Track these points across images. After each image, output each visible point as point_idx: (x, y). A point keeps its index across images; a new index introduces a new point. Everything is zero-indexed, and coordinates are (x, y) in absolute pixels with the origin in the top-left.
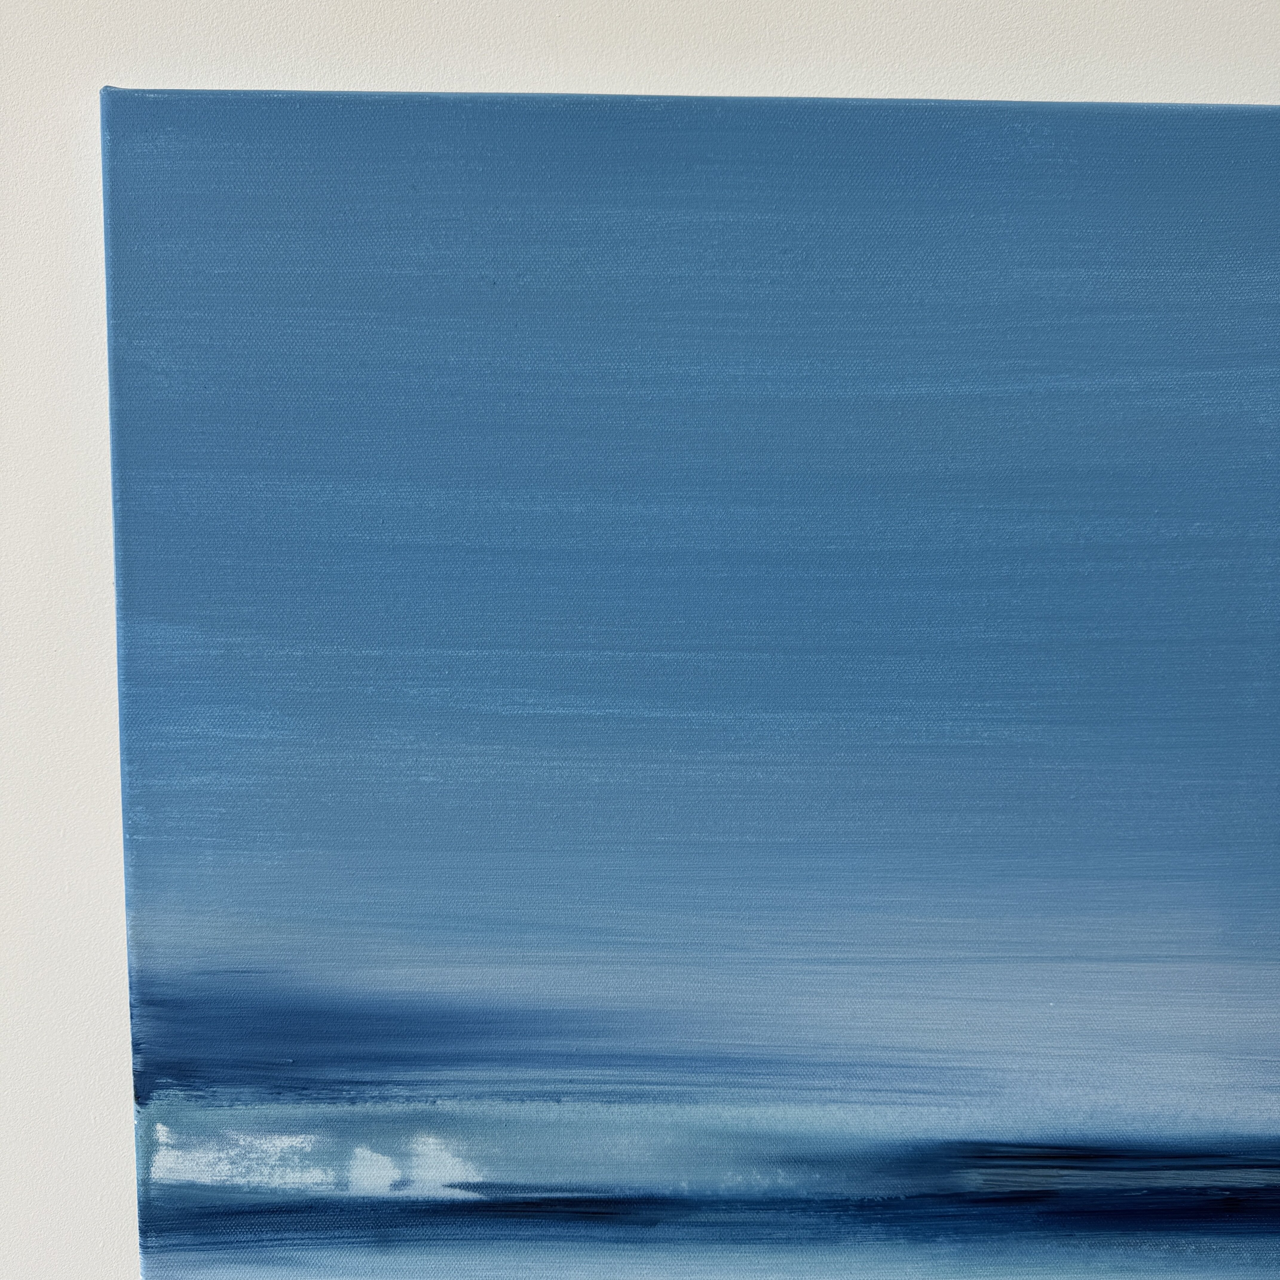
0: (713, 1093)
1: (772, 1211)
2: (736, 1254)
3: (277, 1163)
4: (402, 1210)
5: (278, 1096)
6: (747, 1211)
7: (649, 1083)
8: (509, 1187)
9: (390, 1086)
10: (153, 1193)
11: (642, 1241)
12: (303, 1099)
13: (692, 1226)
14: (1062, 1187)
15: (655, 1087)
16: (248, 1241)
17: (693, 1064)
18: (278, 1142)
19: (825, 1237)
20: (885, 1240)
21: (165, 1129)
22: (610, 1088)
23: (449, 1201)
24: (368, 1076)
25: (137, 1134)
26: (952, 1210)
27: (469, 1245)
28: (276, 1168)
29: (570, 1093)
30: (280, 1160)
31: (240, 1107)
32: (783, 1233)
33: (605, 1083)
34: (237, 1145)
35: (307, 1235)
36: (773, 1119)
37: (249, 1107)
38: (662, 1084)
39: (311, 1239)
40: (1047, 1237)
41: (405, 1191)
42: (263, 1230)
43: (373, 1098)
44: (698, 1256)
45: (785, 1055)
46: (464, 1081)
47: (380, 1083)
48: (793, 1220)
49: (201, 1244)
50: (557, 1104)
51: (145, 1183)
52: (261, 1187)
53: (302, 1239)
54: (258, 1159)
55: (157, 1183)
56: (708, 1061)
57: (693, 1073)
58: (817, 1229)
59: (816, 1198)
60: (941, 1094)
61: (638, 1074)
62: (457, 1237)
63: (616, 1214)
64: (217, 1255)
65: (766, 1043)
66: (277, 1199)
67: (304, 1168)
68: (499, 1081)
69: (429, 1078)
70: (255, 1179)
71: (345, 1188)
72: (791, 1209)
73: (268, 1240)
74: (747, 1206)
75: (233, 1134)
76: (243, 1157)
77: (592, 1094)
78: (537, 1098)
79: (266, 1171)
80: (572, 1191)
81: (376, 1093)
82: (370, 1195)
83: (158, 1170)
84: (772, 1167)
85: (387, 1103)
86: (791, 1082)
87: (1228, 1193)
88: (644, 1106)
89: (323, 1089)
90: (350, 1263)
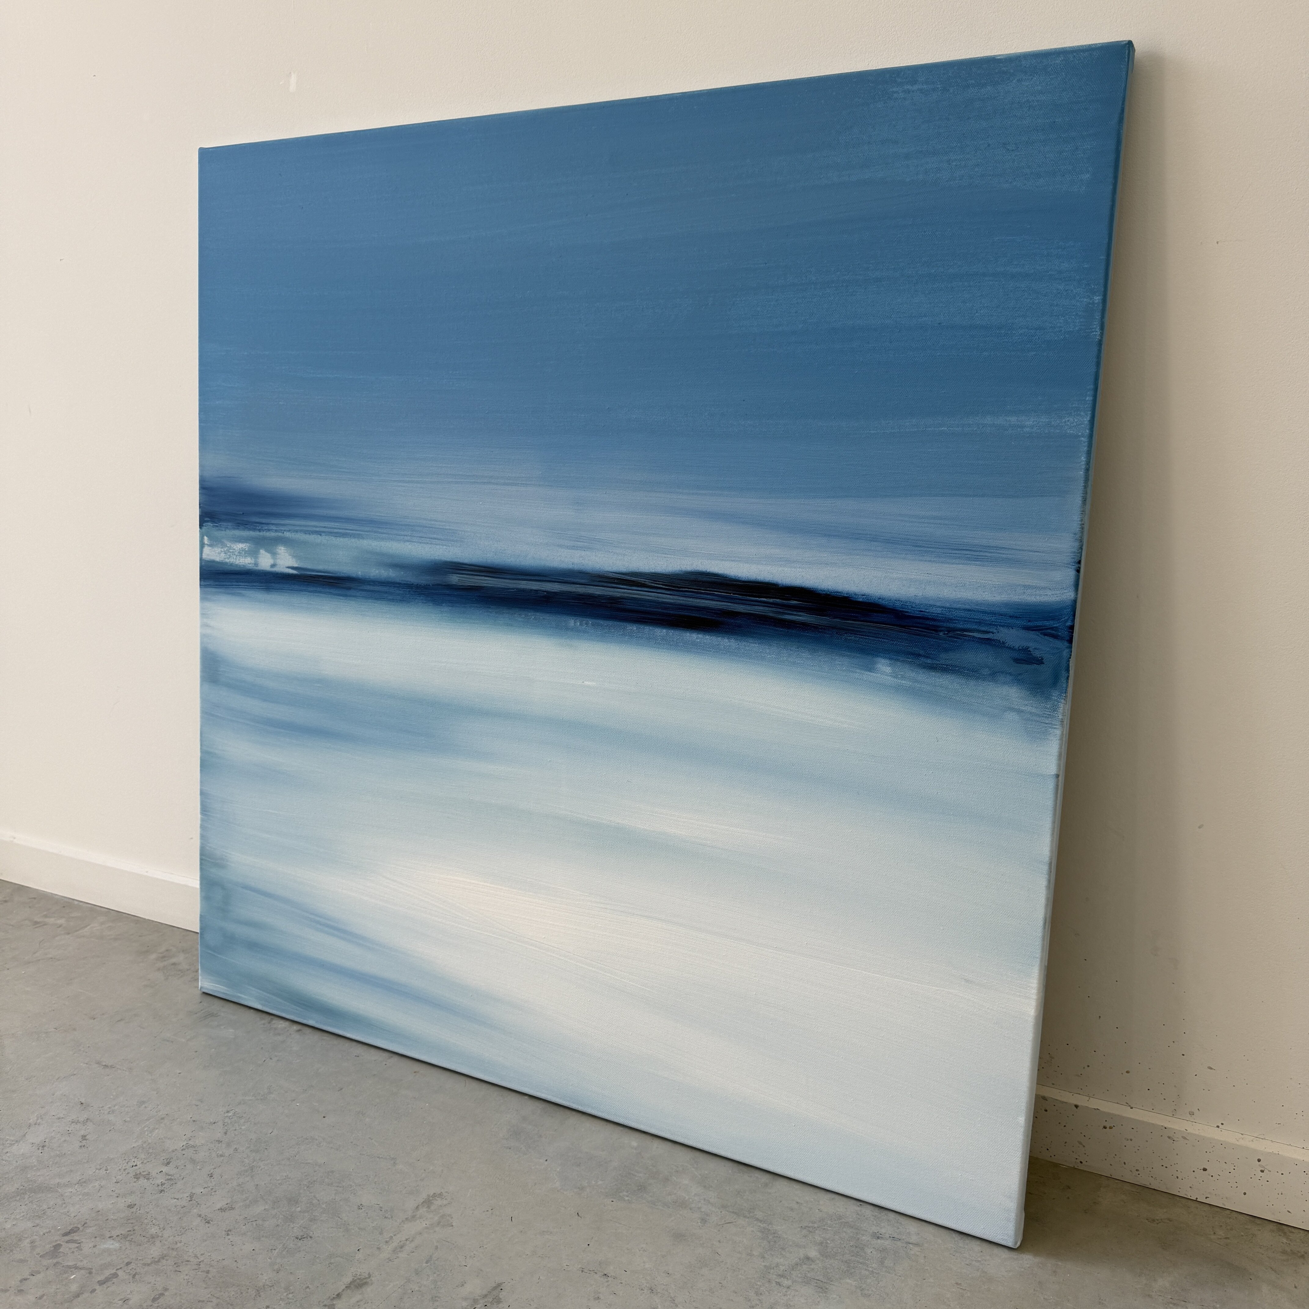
0: (369, 535)
1: (388, 587)
3: (238, 554)
4: (274, 576)
5: (239, 527)
6: (379, 586)
8: (305, 569)
9: (270, 525)
10: (203, 564)
11: (346, 596)
12: (245, 529)
13: (362, 591)
14: (485, 585)
15: (350, 531)
16: (229, 585)
19: (405, 600)
20: (425, 603)
21: (207, 538)
22: (336, 531)
23: (288, 574)
24: (264, 521)
25: (199, 540)
26: (448, 592)
29: (324, 532)
31: (227, 531)
32: (391, 597)
33: (335, 528)
34: (227, 546)
35: (245, 584)
36: (388, 547)
37: (231, 531)
39: (247, 586)
40: (480, 607)
41: (275, 569)
42: (233, 581)
43: (265, 529)
47: (268, 524)
48: (395, 592)
49: (216, 585)
51: (201, 560)
52: (233, 564)
53: (244, 586)
54: (232, 552)
55: (205, 560)
58: (403, 596)
59: (402, 583)
62: (290, 589)
63: (338, 583)
66: (238, 569)
67: (245, 557)
68: (303, 525)
69: (282, 523)
70: (232, 560)
71: (257, 566)
72: (394, 587)
73: (234, 585)
74: (380, 584)
75: (226, 542)
76: (228, 551)
77: (331, 533)
79: (235, 557)
80: (325, 573)
81: (266, 528)
82: (264, 569)
83: (205, 555)
84: (388, 568)
85: (270, 532)
87: (545, 593)
88: (347, 539)
89: (251, 525)
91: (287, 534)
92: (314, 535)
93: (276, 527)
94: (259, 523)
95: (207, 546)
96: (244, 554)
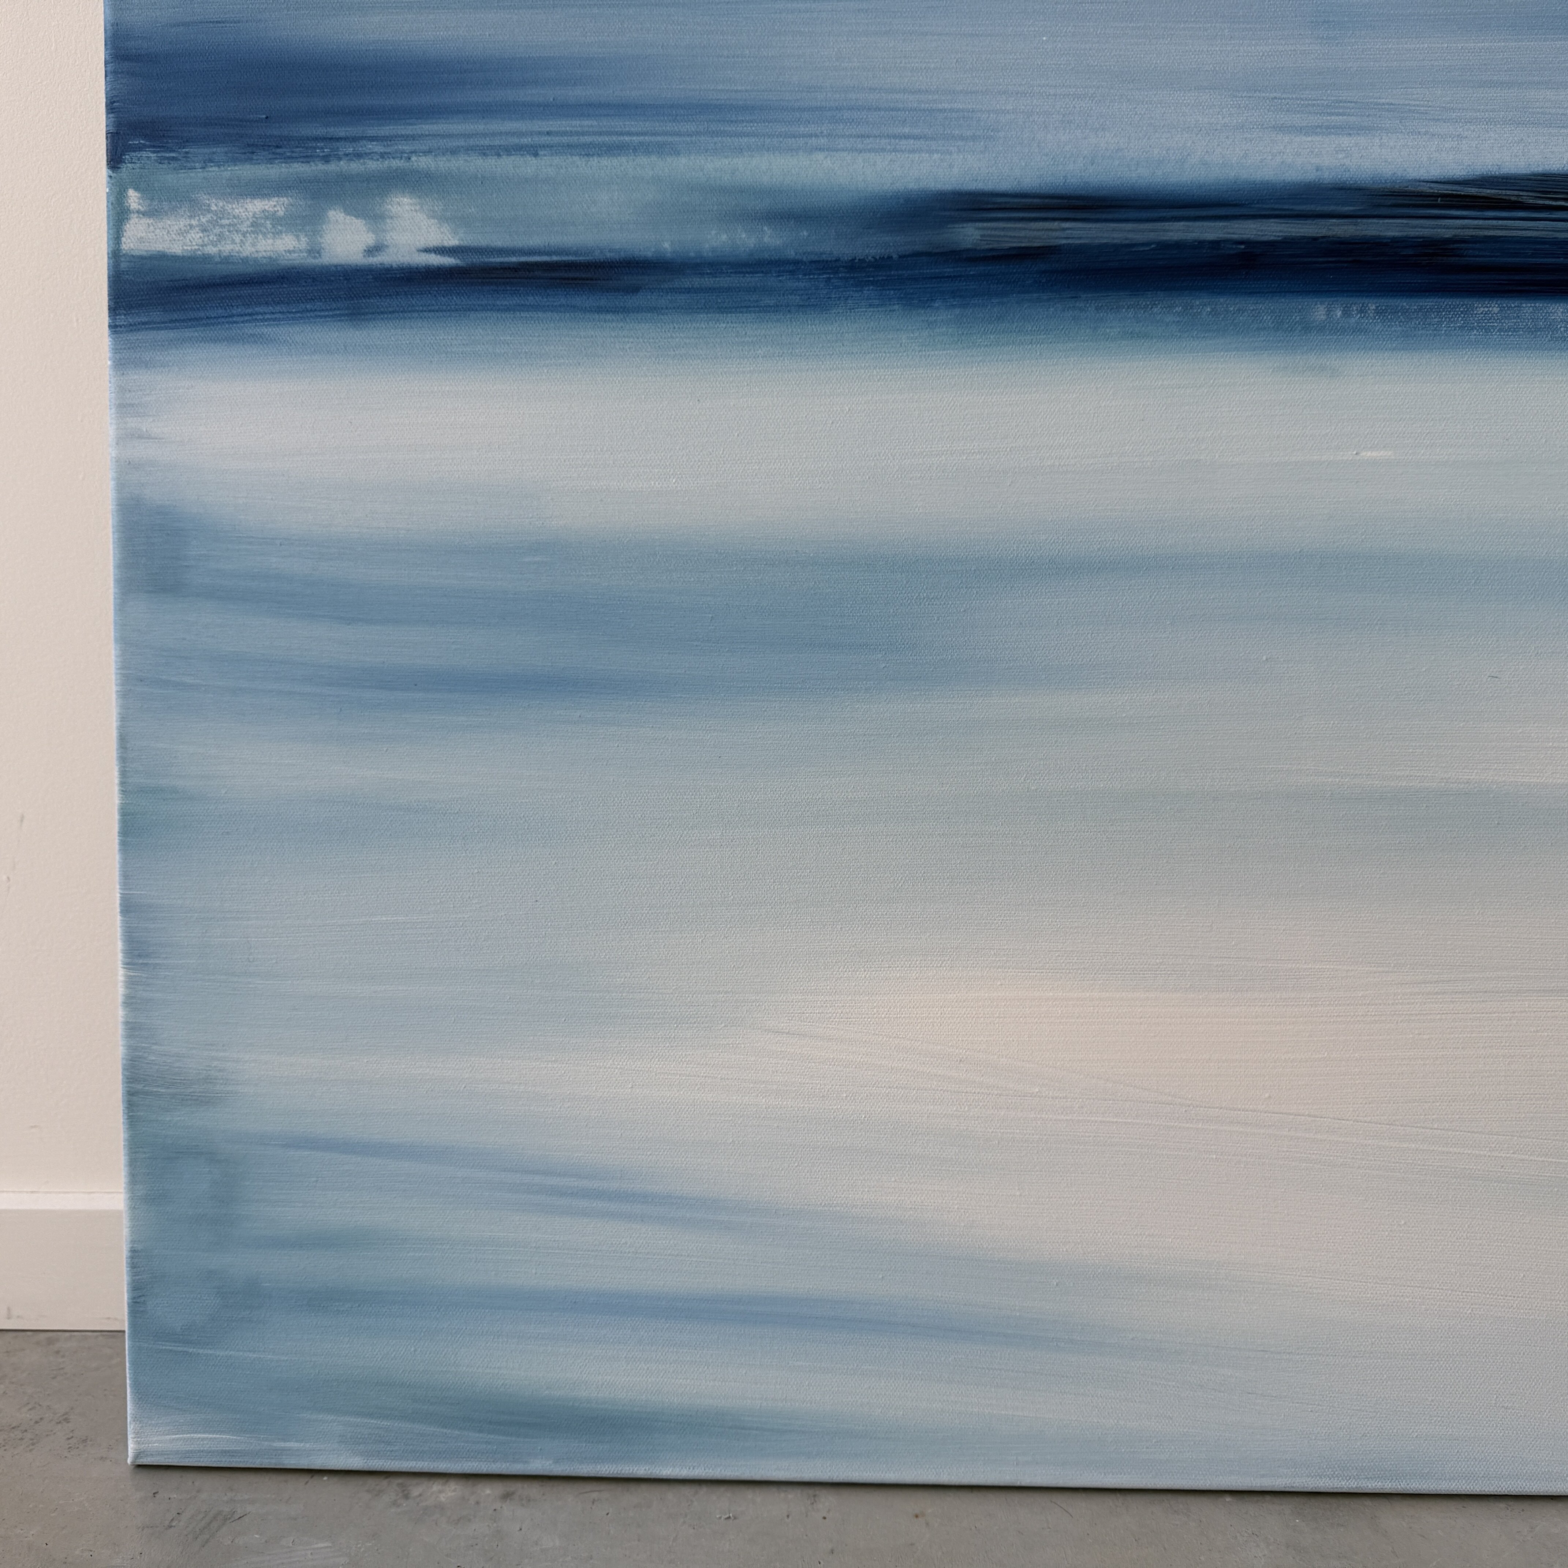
0: (695, 143)
1: (759, 275)
2: (722, 325)
3: (250, 229)
4: (376, 279)
5: (250, 155)
6: (732, 275)
7: (629, 134)
8: (486, 251)
9: (364, 142)
10: (124, 266)
11: (622, 310)
12: (276, 158)
13: (676, 293)
14: (1064, 242)
15: (634, 138)
16: (219, 317)
17: (674, 112)
18: (250, 207)
19: (815, 303)
20: (879, 306)
21: (136, 194)
22: (588, 139)
23: (424, 267)
24: (341, 132)
25: (108, 202)
26: (948, 270)
27: (444, 316)
28: (248, 235)
29: (548, 146)
30: (252, 226)
31: (213, 169)
32: (770, 300)
33: (583, 134)
34: (209, 211)
35: (278, 308)
36: (758, 171)
37: (222, 168)
38: (642, 135)
39: (283, 313)
40: (1049, 300)
41: (379, 258)
42: (233, 304)
43: (347, 155)
45: (769, 100)
46: (439, 135)
47: (354, 139)
48: (781, 284)
49: (171, 321)
50: (534, 158)
51: (116, 255)
52: (232, 256)
53: (273, 313)
54: (230, 225)
55: (128, 255)
56: (689, 108)
57: (675, 121)
58: (807, 294)
59: (805, 259)
60: (933, 139)
61: (618, 124)
62: (433, 308)
63: (596, 279)
64: (188, 333)
65: (748, 88)
66: (250, 270)
67: (277, 234)
68: (475, 134)
69: (403, 133)
70: (226, 248)
71: (317, 255)
72: (779, 272)
73: (238, 315)
74: (733, 269)
75: (204, 198)
76: (214, 223)
77: (569, 146)
78: (513, 152)
79: (237, 238)
80: (551, 255)
81: (350, 150)
82: (343, 263)
83: (129, 241)
84: (758, 224)
85: (362, 161)
86: (775, 129)
87: (1243, 248)
88: (624, 159)
89: (297, 147)
91: (422, 162)
92: (513, 158)
93: (384, 146)
94: (324, 139)
95: (136, 215)
96: (271, 226)
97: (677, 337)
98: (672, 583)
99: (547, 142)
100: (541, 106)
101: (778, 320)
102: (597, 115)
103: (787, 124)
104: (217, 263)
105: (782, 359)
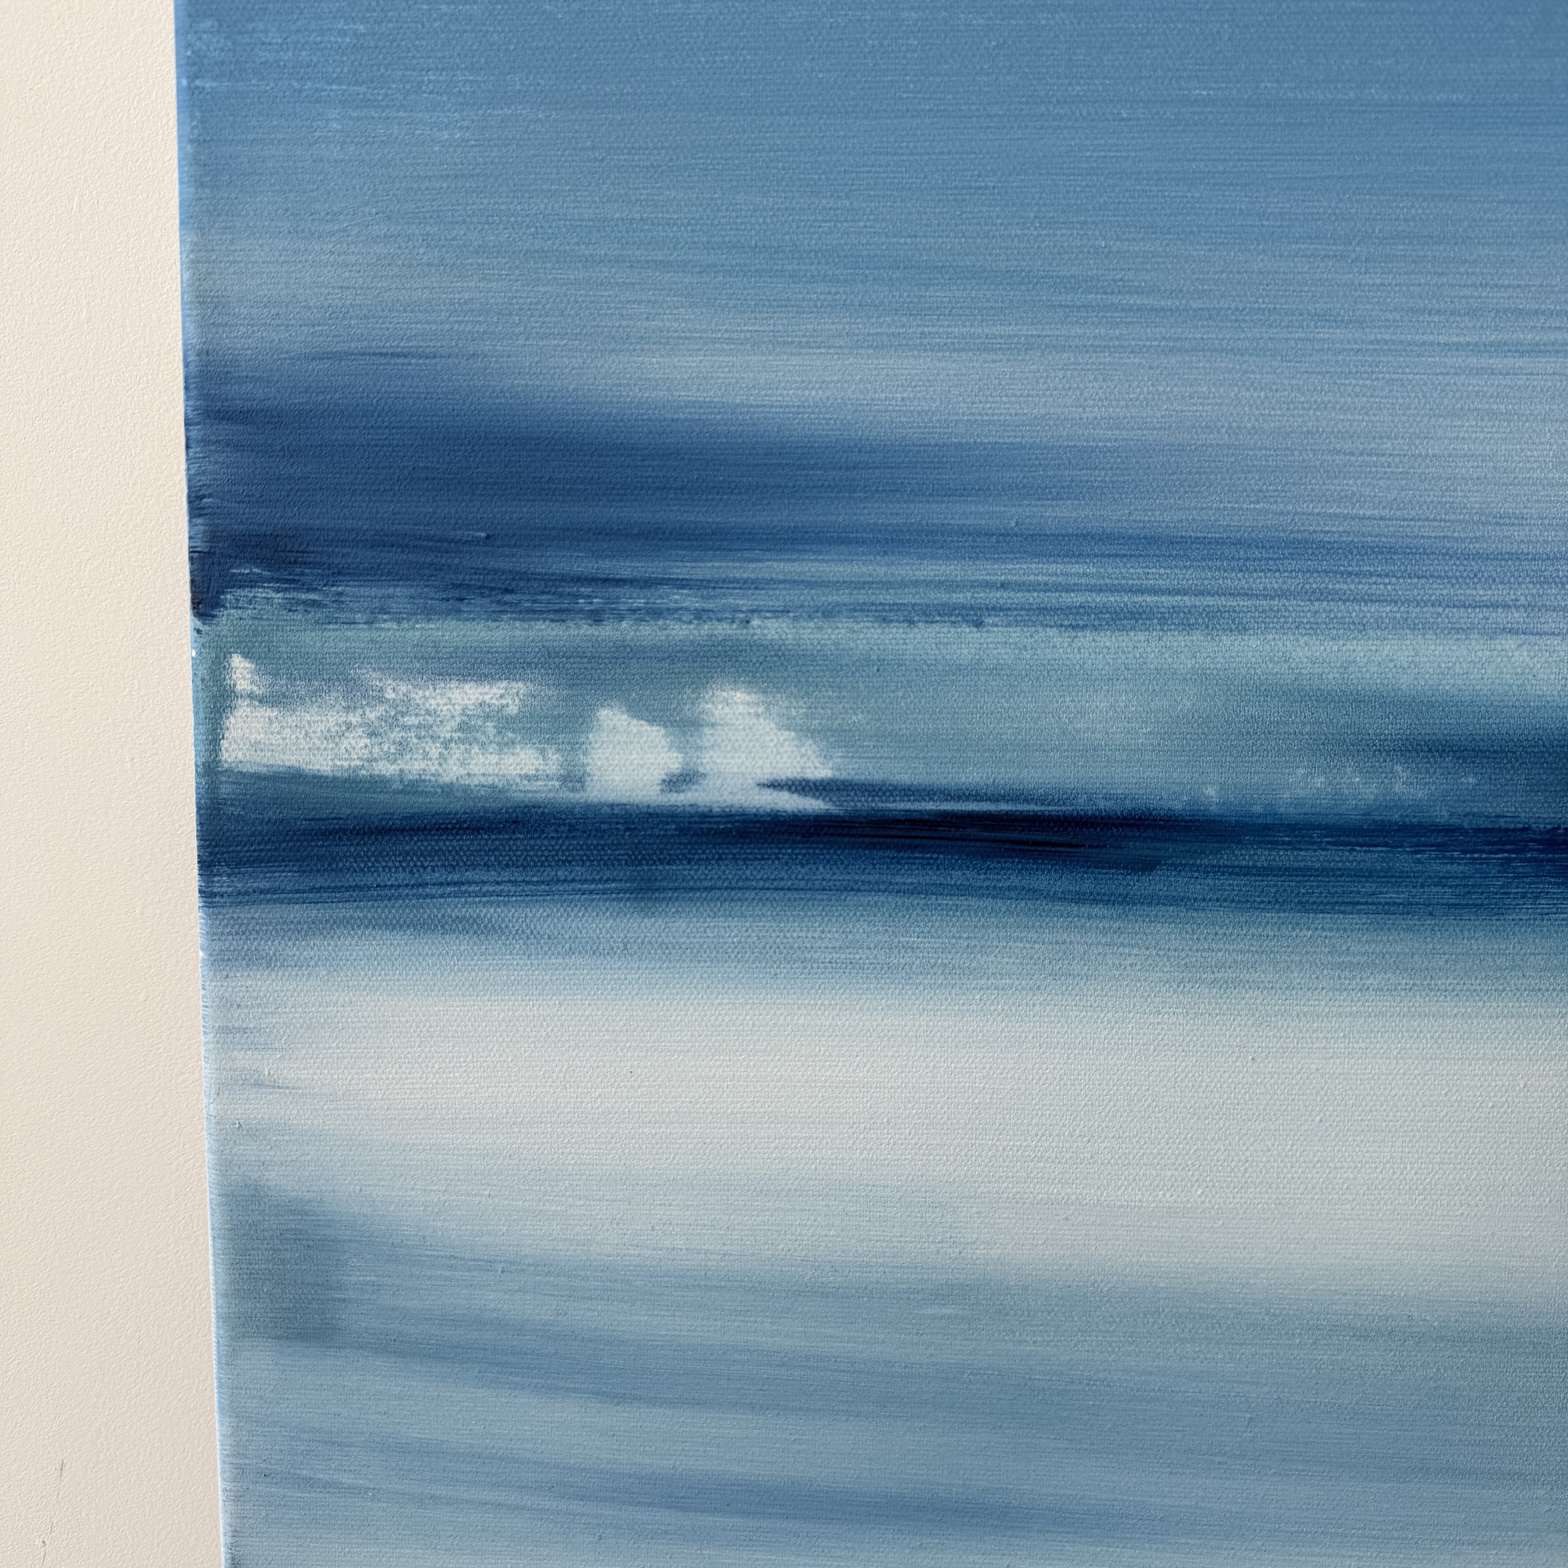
0: (1278, 611)
1: (1379, 849)
2: (1304, 932)
3: (456, 736)
4: (683, 831)
5: (457, 604)
6: (1329, 847)
7: (1154, 590)
8: (880, 789)
9: (665, 589)
10: (224, 789)
11: (1124, 900)
12: (504, 612)
13: (1223, 874)
15: (1163, 599)
16: (399, 886)
17: (1242, 553)
18: (456, 695)
19: (1479, 902)
21: (248, 665)
23: (769, 815)
24: (625, 568)
25: (195, 676)
27: (802, 899)
28: (453, 745)
29: (1001, 609)
30: (461, 729)
31: (388, 625)
32: (1397, 893)
34: (381, 700)
35: (506, 875)
36: (1391, 665)
37: (405, 625)
38: (1178, 593)
39: (514, 883)
41: (689, 794)
42: (426, 864)
43: (634, 611)
44: (1231, 934)
45: (1423, 537)
46: (802, 582)
47: (648, 583)
48: (1420, 867)
49: (313, 890)
50: (975, 630)
51: (210, 771)
52: (424, 781)
53: (498, 883)
54: (419, 726)
55: (232, 771)
56: (1271, 547)
57: (1241, 571)
58: (1465, 886)
59: (1466, 824)
61: (1134, 572)
62: (782, 884)
63: (1077, 846)
64: (344, 911)
65: (1386, 512)
66: (455, 806)
67: (505, 746)
68: (868, 583)
69: (738, 575)
70: (414, 766)
71: (578, 785)
72: (1417, 846)
73: (434, 884)
74: (1332, 836)
75: (373, 678)
76: (392, 722)
77: (1043, 610)
78: (938, 618)
79: (435, 750)
80: (997, 800)
81: (640, 602)
82: (625, 801)
83: (234, 746)
84: (1385, 761)
85: (660, 623)
86: (1431, 592)
88: (1141, 636)
89: (543, 593)
90: (584, 931)
91: (772, 630)
92: (936, 627)
93: (702, 597)
94: (592, 580)
95: (247, 702)
96: (494, 731)
97: (1220, 950)
98: (1184, 1360)
99: (1001, 602)
100: (993, 535)
101: (1409, 929)
102: (1096, 556)
103: (1453, 581)
104: (396, 792)
105: (1411, 994)
